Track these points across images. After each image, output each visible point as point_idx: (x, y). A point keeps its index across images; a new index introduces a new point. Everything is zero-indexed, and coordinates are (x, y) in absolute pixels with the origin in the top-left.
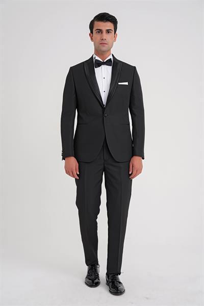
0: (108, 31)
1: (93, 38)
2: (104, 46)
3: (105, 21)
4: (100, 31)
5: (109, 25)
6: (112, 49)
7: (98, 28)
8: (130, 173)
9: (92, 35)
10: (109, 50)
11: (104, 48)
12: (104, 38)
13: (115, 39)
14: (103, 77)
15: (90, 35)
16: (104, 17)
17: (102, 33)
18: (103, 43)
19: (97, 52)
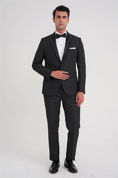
0: (64, 17)
1: (55, 21)
2: (61, 26)
3: (62, 11)
4: (59, 17)
5: (65, 14)
6: (66, 28)
7: (58, 15)
8: (77, 102)
9: (54, 18)
10: (65, 28)
11: (62, 27)
12: (62, 21)
13: (68, 22)
14: (61, 44)
15: (53, 19)
16: (62, 8)
17: (60, 18)
18: (61, 24)
19: (58, 29)
